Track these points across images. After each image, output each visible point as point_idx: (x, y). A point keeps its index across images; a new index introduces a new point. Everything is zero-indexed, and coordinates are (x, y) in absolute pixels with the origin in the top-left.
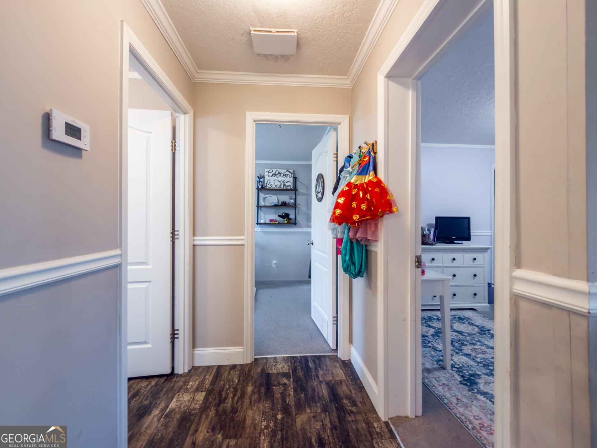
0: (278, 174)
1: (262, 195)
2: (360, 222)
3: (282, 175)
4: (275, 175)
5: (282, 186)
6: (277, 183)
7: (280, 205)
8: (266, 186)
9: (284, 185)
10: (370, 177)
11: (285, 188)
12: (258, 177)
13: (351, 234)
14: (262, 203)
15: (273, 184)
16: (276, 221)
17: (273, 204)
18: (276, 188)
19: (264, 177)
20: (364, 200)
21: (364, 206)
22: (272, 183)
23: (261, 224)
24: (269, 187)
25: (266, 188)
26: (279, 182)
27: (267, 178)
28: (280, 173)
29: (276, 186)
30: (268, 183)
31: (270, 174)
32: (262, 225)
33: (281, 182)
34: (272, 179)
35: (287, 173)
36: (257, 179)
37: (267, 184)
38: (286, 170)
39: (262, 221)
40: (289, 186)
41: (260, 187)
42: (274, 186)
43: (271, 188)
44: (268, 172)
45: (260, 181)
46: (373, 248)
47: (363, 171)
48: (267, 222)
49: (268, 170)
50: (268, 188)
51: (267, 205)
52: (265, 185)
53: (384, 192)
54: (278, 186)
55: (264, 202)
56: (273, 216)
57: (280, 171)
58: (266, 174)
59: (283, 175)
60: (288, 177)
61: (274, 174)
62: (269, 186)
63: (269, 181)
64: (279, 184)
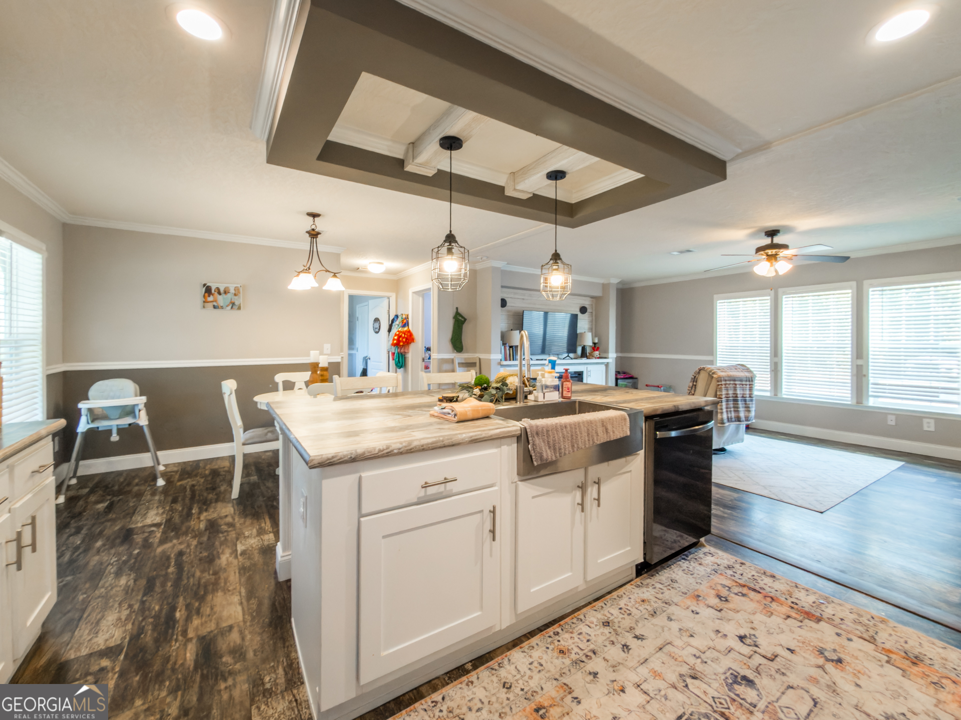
2: (403, 346)
10: (406, 329)
13: (399, 350)
20: (404, 337)
21: (404, 340)
46: (407, 356)
47: (404, 326)
53: (411, 335)
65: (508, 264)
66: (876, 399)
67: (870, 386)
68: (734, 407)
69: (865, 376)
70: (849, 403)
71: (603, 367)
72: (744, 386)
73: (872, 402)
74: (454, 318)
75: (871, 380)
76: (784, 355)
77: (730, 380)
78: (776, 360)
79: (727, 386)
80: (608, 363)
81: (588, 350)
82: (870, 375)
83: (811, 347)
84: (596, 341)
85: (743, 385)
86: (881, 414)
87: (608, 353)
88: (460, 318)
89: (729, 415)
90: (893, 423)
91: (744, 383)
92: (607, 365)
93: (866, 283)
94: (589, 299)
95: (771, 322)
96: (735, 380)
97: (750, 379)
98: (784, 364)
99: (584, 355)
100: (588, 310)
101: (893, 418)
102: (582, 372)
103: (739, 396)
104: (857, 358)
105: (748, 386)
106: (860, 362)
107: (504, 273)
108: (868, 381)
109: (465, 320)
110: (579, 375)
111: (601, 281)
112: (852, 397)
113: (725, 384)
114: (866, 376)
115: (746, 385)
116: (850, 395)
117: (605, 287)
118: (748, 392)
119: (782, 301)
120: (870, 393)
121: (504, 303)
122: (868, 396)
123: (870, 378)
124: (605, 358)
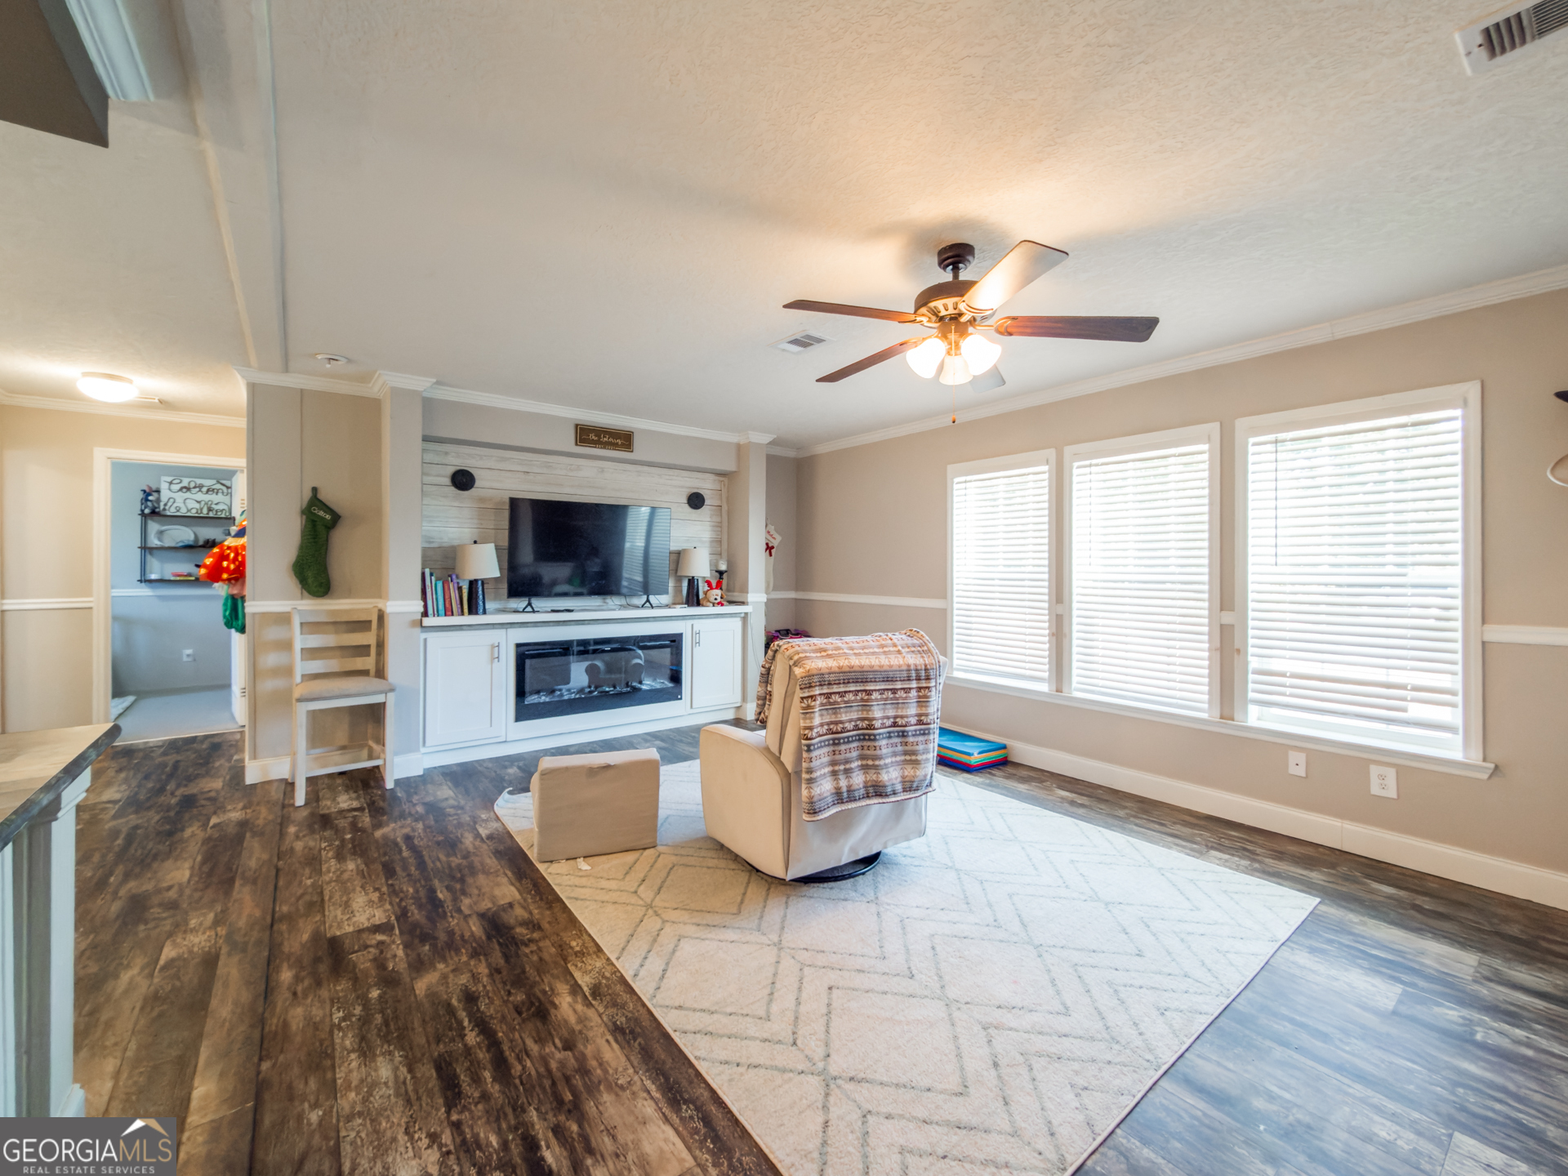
0: (195, 487)
1: (154, 527)
3: (204, 489)
4: (188, 489)
5: (205, 511)
6: (192, 505)
7: (201, 546)
8: (164, 509)
9: (210, 510)
10: (241, 541)
11: (211, 515)
12: (144, 491)
14: (154, 541)
15: (182, 505)
16: (190, 575)
17: (181, 544)
18: (189, 514)
19: (158, 491)
20: (235, 560)
22: (179, 503)
23: (151, 581)
24: (171, 511)
25: (163, 513)
26: (199, 502)
27: (165, 495)
28: (201, 487)
29: (189, 511)
30: (169, 504)
31: (176, 487)
32: (154, 584)
33: (203, 503)
34: (180, 497)
35: (218, 486)
36: (141, 495)
37: (165, 505)
38: (214, 482)
39: (153, 577)
40: (222, 511)
41: (147, 511)
42: (183, 511)
43: (178, 514)
44: (171, 483)
45: (147, 500)
48: (167, 578)
49: (169, 479)
50: (169, 514)
51: (167, 545)
52: (162, 507)
54: (194, 511)
55: (160, 540)
56: (182, 567)
57: (199, 481)
58: (164, 487)
59: (208, 491)
60: (220, 494)
61: (185, 487)
62: (173, 510)
63: (172, 500)
64: (197, 506)
65: (438, 383)
66: (1265, 709)
67: (1251, 677)
68: (862, 757)
69: (1238, 651)
70: (1205, 716)
71: (737, 623)
72: (901, 694)
73: (1256, 717)
74: (303, 512)
75: (1254, 663)
76: (1075, 598)
77: (847, 682)
78: (1060, 609)
79: (837, 698)
80: (746, 614)
81: (703, 587)
82: (1251, 650)
83: (1130, 582)
84: (723, 567)
85: (894, 691)
86: (1277, 746)
87: (747, 593)
88: (321, 513)
89: (843, 783)
90: (1301, 771)
91: (899, 685)
92: (745, 618)
93: (1241, 424)
94: (712, 477)
95: (1050, 523)
96: (865, 681)
97: (923, 674)
98: (1075, 620)
99: (693, 598)
100: (707, 502)
101: (1301, 758)
102: (681, 635)
103: (877, 724)
104: (1221, 610)
105: (914, 693)
106: (1228, 618)
107: (429, 406)
108: (1246, 663)
109: (336, 518)
110: (674, 641)
111: (733, 438)
112: (1210, 702)
113: (828, 696)
114: (1241, 652)
115: (907, 690)
116: (1206, 697)
117: (740, 450)
118: (912, 710)
119: (1071, 475)
120: (1251, 695)
121: (463, 480)
122: (1245, 701)
123: (1250, 658)
124: (743, 603)
